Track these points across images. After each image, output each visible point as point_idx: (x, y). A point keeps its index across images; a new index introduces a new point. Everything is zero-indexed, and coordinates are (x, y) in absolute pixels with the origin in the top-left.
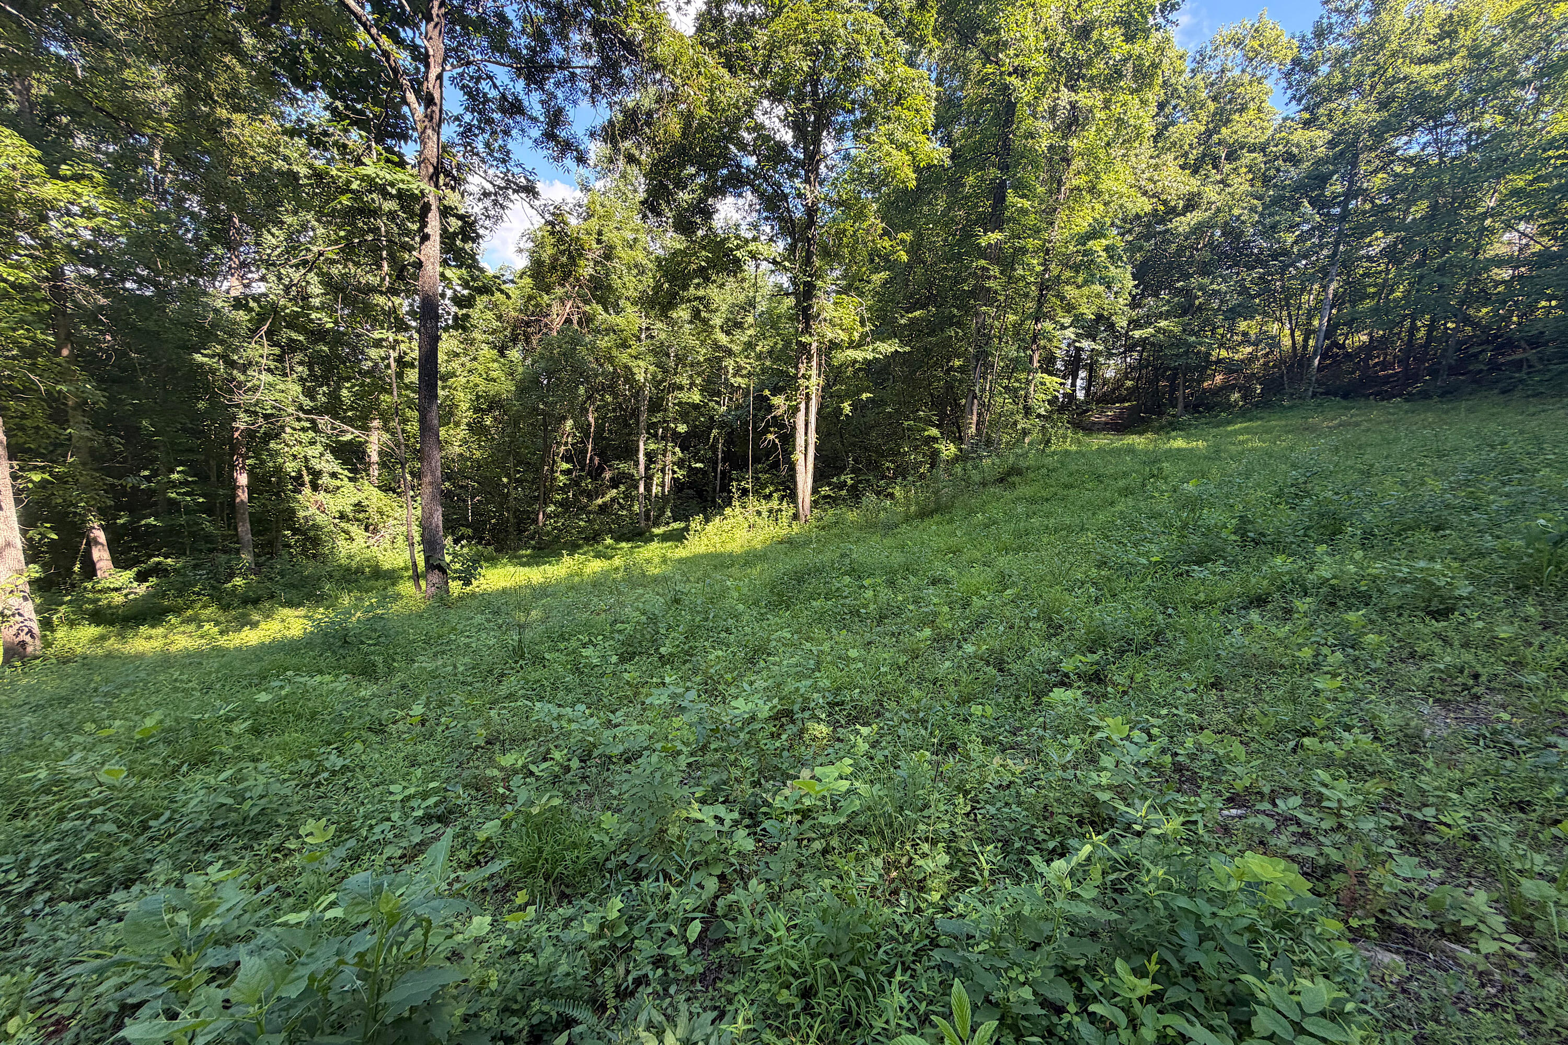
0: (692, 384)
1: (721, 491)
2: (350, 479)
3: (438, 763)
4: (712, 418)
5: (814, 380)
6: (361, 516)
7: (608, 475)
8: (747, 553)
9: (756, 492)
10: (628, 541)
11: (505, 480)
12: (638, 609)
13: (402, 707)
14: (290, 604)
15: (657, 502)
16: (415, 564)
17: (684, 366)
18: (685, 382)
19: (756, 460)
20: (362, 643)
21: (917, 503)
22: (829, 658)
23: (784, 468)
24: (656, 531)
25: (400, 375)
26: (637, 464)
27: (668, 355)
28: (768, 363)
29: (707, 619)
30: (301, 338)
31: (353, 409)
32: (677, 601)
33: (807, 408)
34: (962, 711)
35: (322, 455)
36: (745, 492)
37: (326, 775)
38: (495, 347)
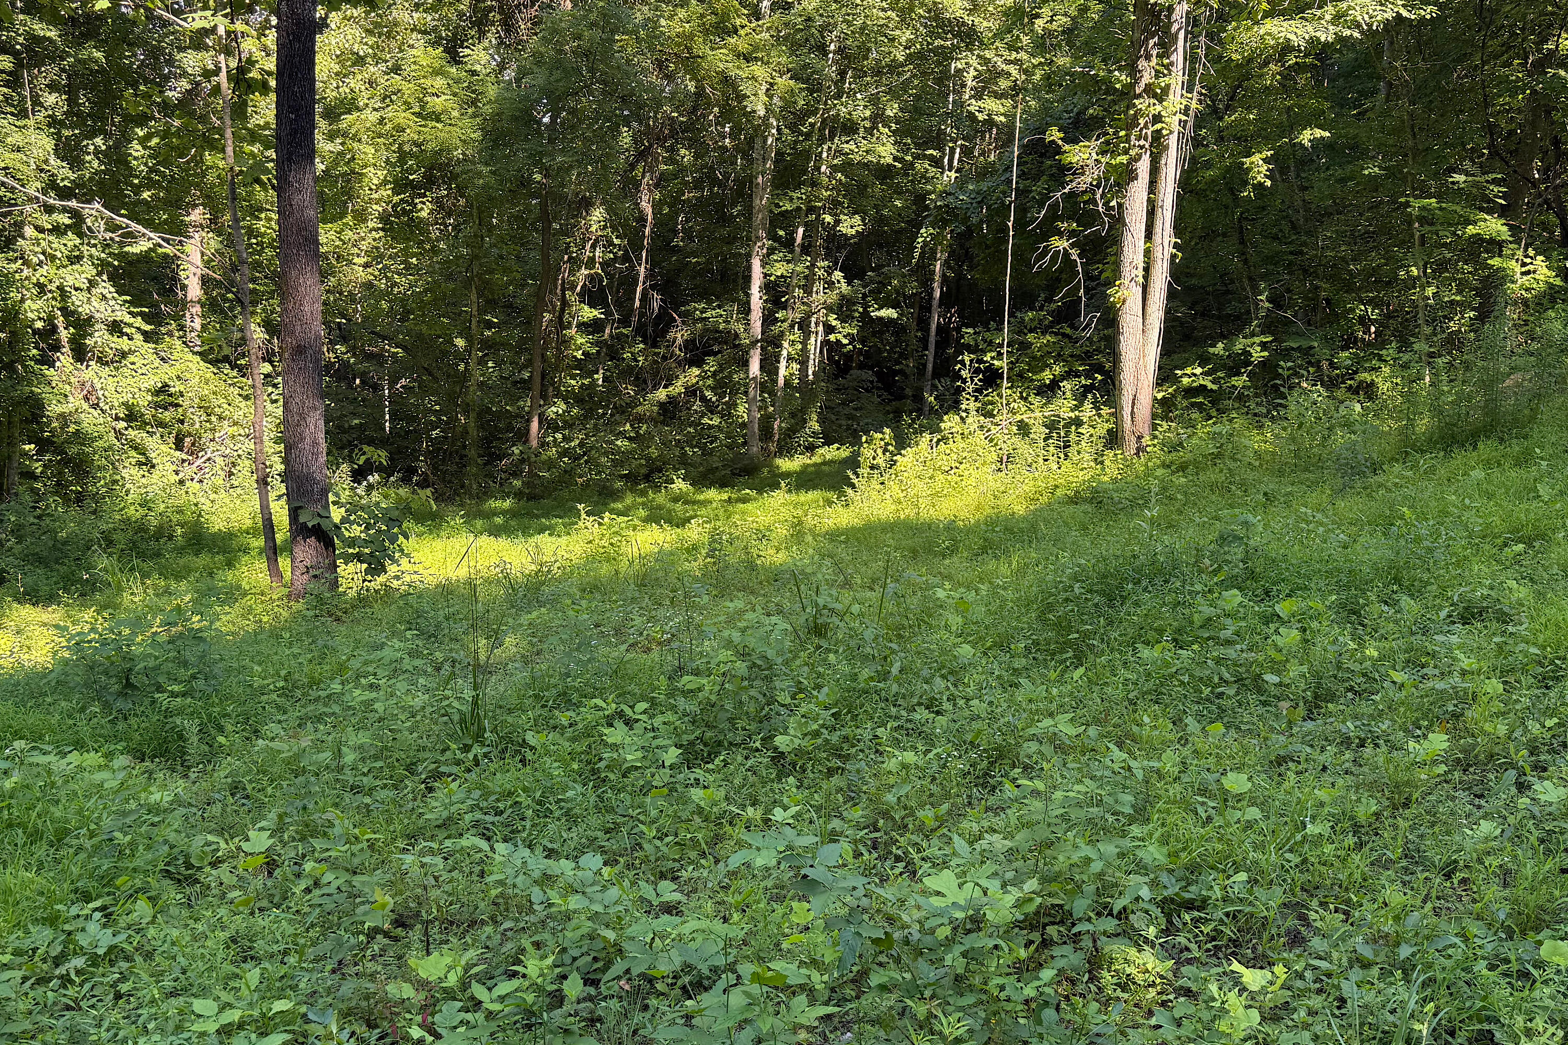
0: (878, 118)
1: (937, 374)
2: (147, 337)
3: (292, 960)
4: (920, 199)
5: (1176, 100)
6: (167, 416)
7: (679, 335)
8: (991, 523)
9: (1018, 378)
10: (722, 484)
11: (460, 342)
12: (729, 644)
13: (226, 830)
14: (33, 597)
15: (788, 398)
16: (269, 527)
17: (860, 74)
18: (862, 112)
19: (1023, 300)
20: (160, 689)
21: (1437, 411)
22: (1175, 790)
23: (1089, 320)
24: (786, 464)
25: (239, 111)
26: (746, 310)
27: (822, 49)
28: (1063, 61)
29: (884, 676)
30: (53, 34)
31: (149, 184)
32: (818, 630)
33: (1155, 171)
34: (1518, 951)
35: (92, 284)
36: (991, 378)
37: (79, 962)
38: (435, 44)
